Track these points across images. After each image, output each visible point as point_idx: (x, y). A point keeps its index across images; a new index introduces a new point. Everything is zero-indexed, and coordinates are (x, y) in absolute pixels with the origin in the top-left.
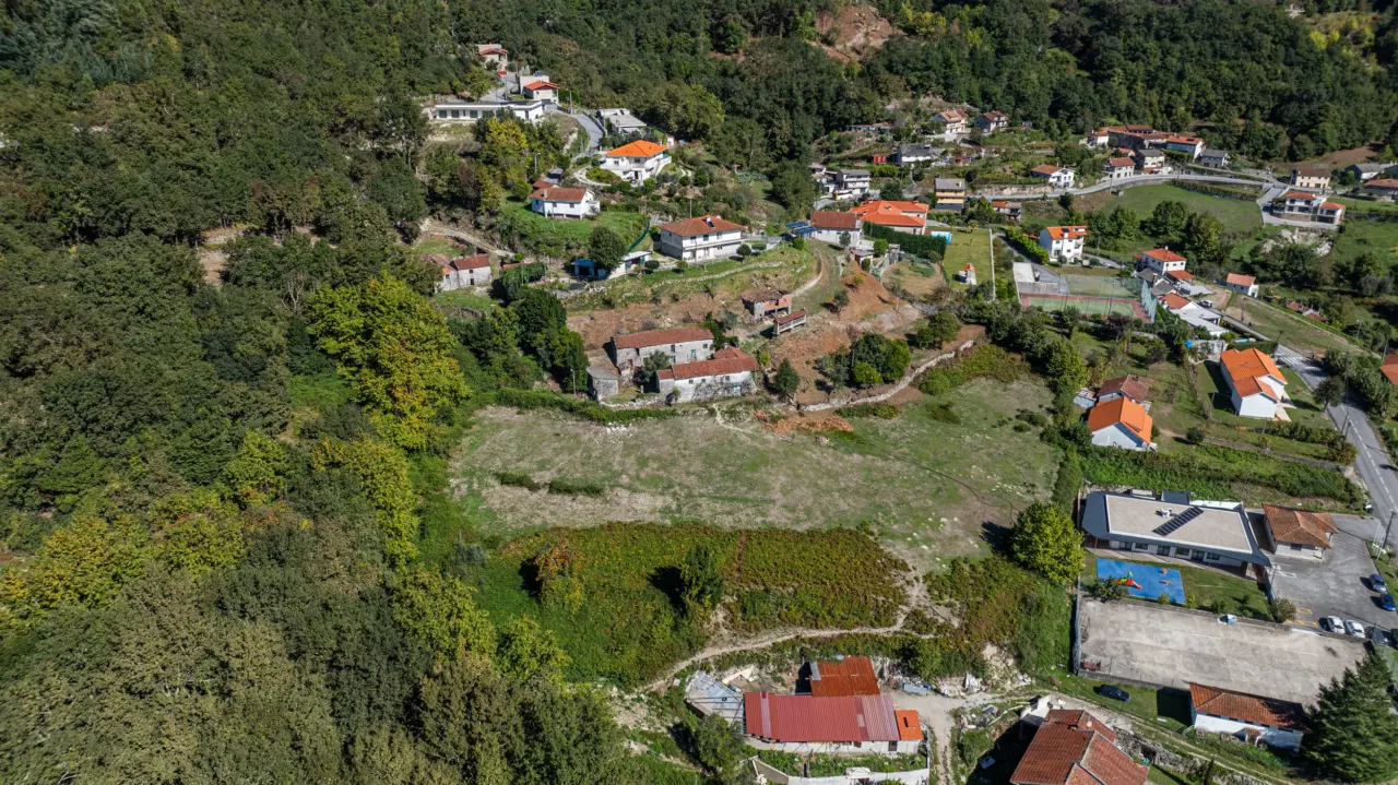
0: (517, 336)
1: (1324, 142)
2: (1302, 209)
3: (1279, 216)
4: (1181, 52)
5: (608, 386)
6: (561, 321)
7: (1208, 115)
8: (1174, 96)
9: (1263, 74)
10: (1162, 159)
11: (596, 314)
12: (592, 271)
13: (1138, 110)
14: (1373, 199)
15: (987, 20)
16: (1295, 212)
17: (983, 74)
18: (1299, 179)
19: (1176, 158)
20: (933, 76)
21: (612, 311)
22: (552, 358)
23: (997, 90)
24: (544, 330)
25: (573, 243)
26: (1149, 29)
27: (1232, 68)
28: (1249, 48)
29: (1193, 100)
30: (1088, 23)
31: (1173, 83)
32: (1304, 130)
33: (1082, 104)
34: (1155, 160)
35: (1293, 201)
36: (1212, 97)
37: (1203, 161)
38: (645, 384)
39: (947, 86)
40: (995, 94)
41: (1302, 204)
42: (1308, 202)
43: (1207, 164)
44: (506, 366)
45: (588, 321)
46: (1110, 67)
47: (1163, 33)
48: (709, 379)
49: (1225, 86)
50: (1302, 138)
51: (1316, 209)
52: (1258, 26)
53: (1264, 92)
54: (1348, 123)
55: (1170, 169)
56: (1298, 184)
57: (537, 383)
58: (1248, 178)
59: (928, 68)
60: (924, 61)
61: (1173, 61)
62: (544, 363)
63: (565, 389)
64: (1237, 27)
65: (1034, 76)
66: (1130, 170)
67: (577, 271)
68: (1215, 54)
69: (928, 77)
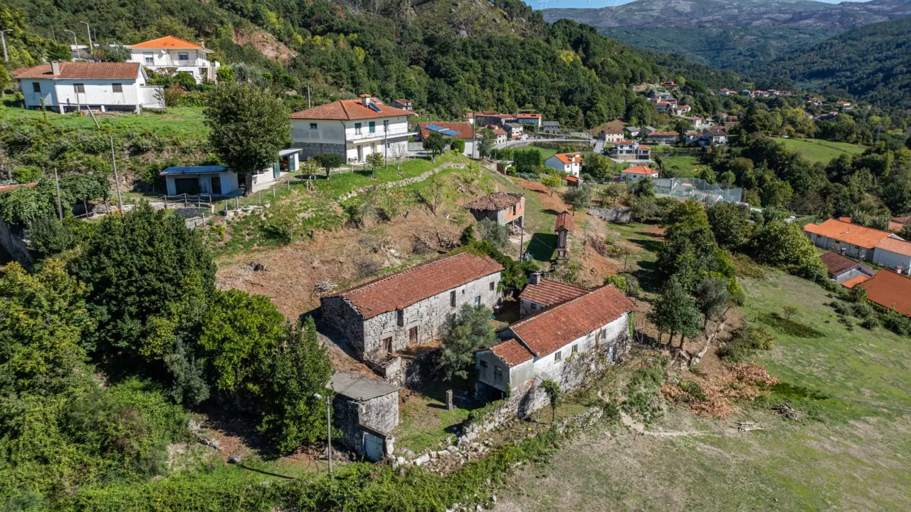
0: (85, 335)
1: (602, 115)
2: (628, 152)
3: (616, 157)
4: (493, 65)
5: (382, 412)
6: (209, 277)
7: (524, 105)
8: (501, 93)
9: (547, 78)
10: (521, 129)
11: (258, 257)
12: (205, 183)
13: (483, 101)
14: (657, 144)
15: (362, 42)
16: (624, 154)
17: (375, 77)
18: (608, 137)
19: (529, 129)
20: (344, 75)
21: (288, 249)
22: (211, 374)
23: (391, 86)
24: (174, 307)
25: (146, 142)
26: (466, 53)
27: (529, 75)
28: (531, 64)
29: (513, 95)
30: (426, 49)
31: (497, 85)
32: (589, 109)
33: (449, 99)
34: (518, 130)
35: (622, 147)
36: (524, 93)
37: (545, 129)
38: (457, 384)
39: (355, 84)
40: (391, 90)
41: (628, 148)
42: (631, 146)
43: (548, 132)
44: (68, 426)
45: (250, 275)
46: (453, 76)
47: (477, 54)
48: (581, 341)
49: (529, 85)
50: (589, 113)
51: (636, 151)
52: (534, 50)
53: (553, 88)
54: (608, 104)
55: (527, 136)
56: (607, 140)
57: (175, 450)
58: (577, 138)
59: (338, 70)
60: (334, 64)
61: (490, 70)
62: (187, 391)
63: (269, 446)
64: (520, 51)
65: (413, 78)
66: (505, 137)
67: (171, 186)
68: (513, 68)
69: (341, 76)
